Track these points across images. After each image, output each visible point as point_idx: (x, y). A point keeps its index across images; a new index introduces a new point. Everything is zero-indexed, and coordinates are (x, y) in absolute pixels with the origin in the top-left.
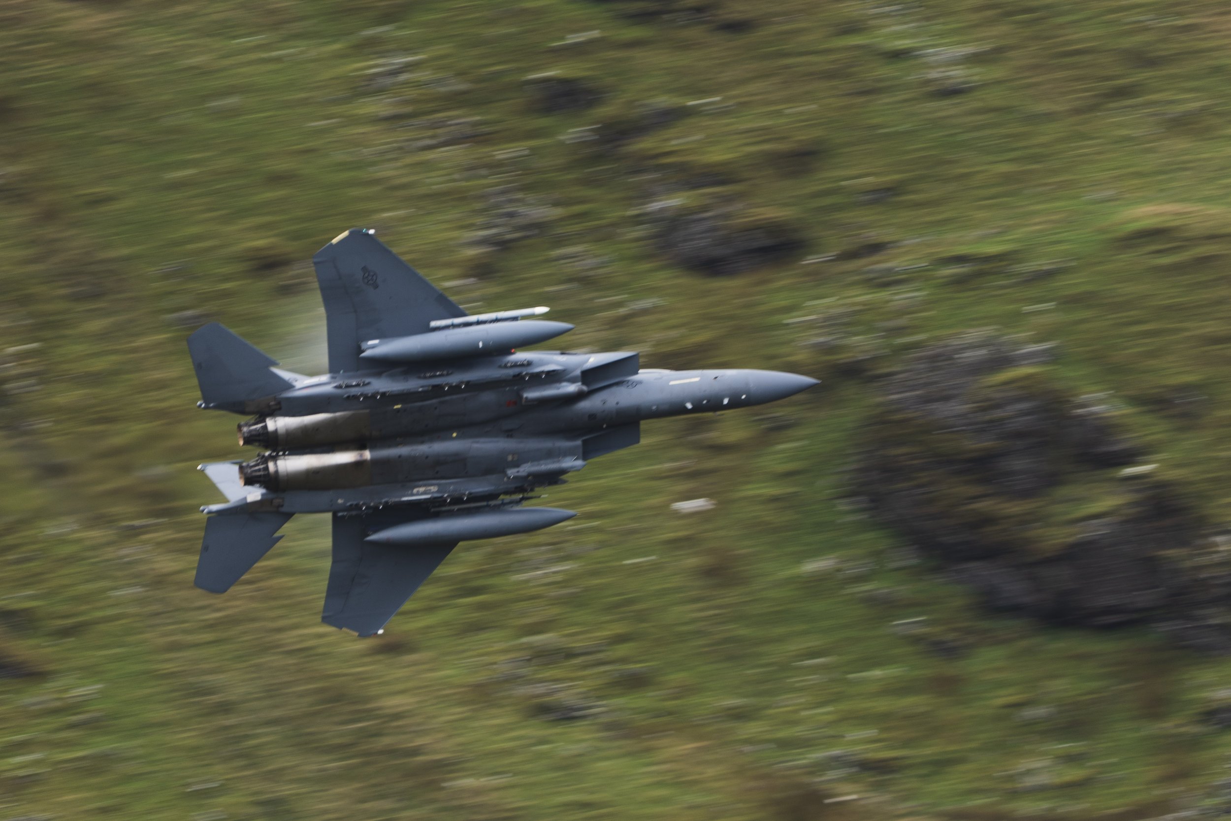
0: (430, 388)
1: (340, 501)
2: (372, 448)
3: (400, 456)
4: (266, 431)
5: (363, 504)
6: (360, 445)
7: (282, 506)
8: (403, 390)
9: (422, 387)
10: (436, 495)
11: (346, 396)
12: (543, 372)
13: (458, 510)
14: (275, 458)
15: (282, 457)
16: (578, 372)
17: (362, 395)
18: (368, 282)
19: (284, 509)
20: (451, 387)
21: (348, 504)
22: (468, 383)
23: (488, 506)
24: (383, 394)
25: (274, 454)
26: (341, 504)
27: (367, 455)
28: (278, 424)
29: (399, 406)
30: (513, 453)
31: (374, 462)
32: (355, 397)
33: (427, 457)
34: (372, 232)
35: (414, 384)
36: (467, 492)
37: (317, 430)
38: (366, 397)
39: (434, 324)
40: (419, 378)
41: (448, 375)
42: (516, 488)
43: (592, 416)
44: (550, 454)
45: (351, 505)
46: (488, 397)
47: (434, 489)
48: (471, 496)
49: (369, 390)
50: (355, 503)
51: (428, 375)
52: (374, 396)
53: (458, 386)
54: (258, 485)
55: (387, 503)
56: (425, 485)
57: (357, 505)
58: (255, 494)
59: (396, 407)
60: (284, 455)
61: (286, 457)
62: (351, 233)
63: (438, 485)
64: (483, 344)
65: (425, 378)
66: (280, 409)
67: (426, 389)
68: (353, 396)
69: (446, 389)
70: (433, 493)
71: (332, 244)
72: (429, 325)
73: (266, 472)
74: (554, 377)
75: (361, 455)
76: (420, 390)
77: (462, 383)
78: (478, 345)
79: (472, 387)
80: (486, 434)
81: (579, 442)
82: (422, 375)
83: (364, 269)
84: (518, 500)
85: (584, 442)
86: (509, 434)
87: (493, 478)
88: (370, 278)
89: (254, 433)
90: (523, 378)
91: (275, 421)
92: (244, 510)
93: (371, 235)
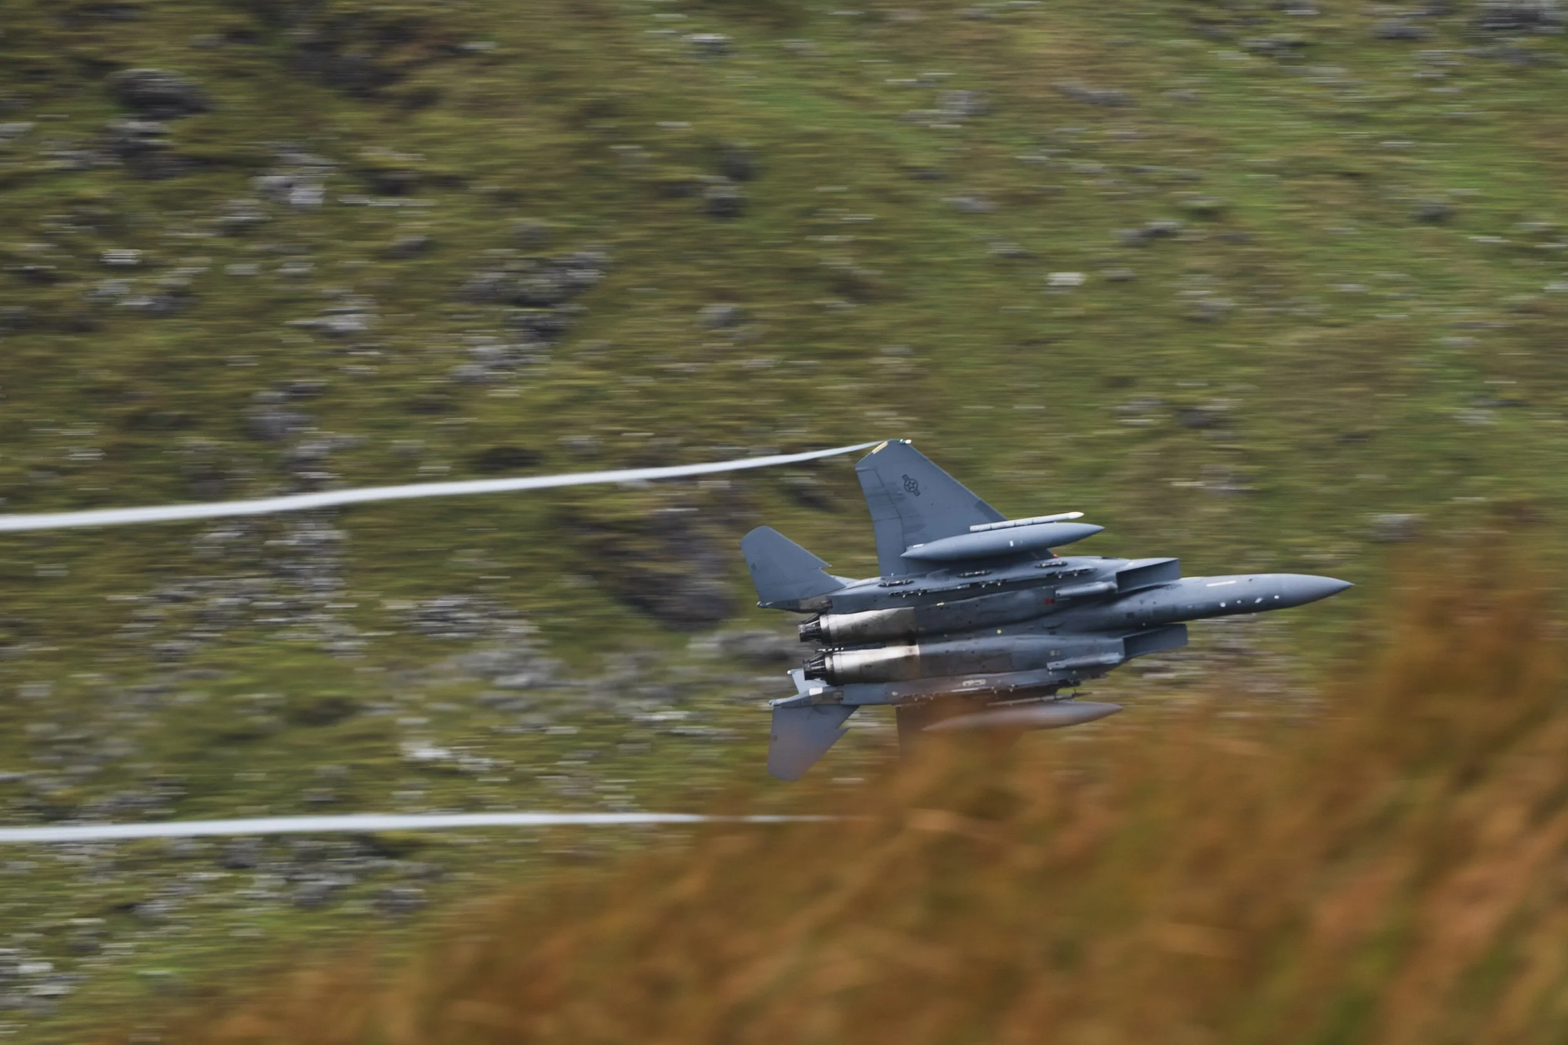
0: (968, 586)
1: (894, 694)
2: (921, 643)
3: (947, 652)
4: (819, 627)
5: (916, 696)
6: (909, 639)
7: (842, 699)
8: (943, 588)
9: (961, 585)
10: (984, 688)
11: (890, 594)
12: (1075, 571)
13: (1014, 704)
14: (831, 654)
15: (838, 653)
16: (1113, 573)
17: (904, 592)
18: (910, 489)
19: (845, 702)
20: (988, 585)
21: (902, 696)
22: (1004, 582)
23: (1042, 701)
24: (924, 592)
25: (830, 650)
26: (894, 696)
27: (916, 650)
28: (833, 622)
29: (942, 604)
30: (1056, 649)
31: (923, 657)
32: (899, 595)
33: (973, 652)
34: (908, 442)
35: (954, 583)
36: (1013, 685)
37: (866, 625)
38: (908, 594)
39: (973, 528)
40: (959, 577)
41: (986, 574)
42: (1061, 681)
43: (1130, 615)
44: (1091, 650)
45: (905, 697)
46: (1025, 595)
47: (982, 682)
48: (1018, 688)
49: (911, 588)
50: (908, 695)
51: (967, 574)
52: (915, 593)
53: (995, 585)
54: (818, 680)
55: (937, 694)
56: (974, 679)
57: (910, 697)
58: (816, 688)
59: (938, 604)
60: (840, 650)
61: (842, 653)
62: (889, 443)
63: (986, 678)
64: (1014, 543)
65: (965, 577)
66: (831, 607)
67: (964, 586)
68: (897, 593)
69: (983, 586)
70: (982, 685)
71: (872, 454)
72: (969, 529)
73: (823, 667)
74: (1086, 575)
75: (911, 651)
76: (959, 587)
77: (998, 580)
78: (1009, 544)
79: (1008, 585)
80: (1031, 631)
81: (1120, 640)
82: (962, 575)
83: (905, 477)
84: (1070, 695)
85: (1126, 641)
86: (1052, 631)
87: (1038, 672)
88: (911, 485)
89: (809, 629)
90: (1057, 577)
91: (828, 619)
92: (809, 703)
93: (907, 444)
